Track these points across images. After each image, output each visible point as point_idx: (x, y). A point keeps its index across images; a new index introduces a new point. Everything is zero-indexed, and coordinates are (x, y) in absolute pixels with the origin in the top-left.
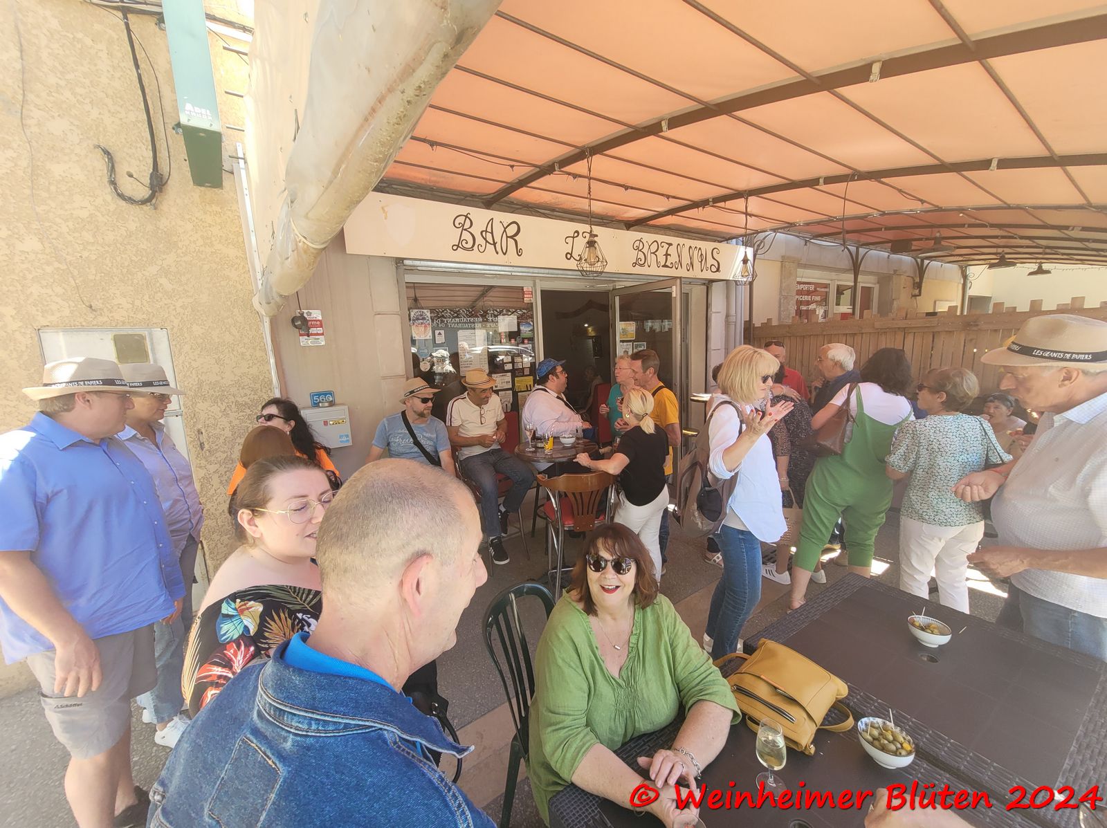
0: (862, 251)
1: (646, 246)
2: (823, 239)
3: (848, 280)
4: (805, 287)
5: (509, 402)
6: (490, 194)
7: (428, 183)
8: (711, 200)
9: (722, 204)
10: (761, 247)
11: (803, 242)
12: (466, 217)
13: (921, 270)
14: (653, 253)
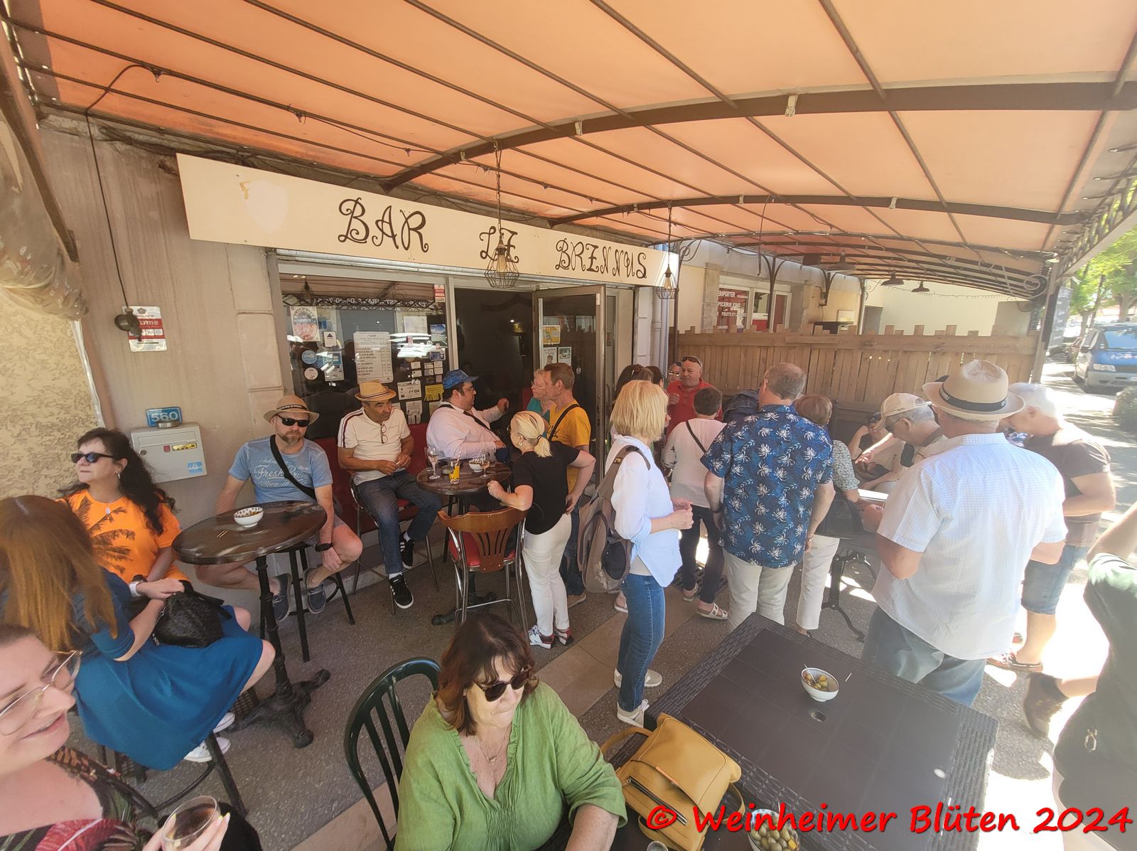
0: (778, 261)
1: (571, 248)
2: (744, 248)
3: (764, 287)
4: (727, 294)
5: (419, 412)
6: (389, 177)
7: (305, 158)
8: (635, 206)
9: (647, 211)
10: (686, 253)
11: (726, 250)
12: (356, 202)
13: (828, 281)
14: (578, 255)
